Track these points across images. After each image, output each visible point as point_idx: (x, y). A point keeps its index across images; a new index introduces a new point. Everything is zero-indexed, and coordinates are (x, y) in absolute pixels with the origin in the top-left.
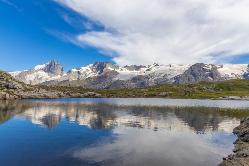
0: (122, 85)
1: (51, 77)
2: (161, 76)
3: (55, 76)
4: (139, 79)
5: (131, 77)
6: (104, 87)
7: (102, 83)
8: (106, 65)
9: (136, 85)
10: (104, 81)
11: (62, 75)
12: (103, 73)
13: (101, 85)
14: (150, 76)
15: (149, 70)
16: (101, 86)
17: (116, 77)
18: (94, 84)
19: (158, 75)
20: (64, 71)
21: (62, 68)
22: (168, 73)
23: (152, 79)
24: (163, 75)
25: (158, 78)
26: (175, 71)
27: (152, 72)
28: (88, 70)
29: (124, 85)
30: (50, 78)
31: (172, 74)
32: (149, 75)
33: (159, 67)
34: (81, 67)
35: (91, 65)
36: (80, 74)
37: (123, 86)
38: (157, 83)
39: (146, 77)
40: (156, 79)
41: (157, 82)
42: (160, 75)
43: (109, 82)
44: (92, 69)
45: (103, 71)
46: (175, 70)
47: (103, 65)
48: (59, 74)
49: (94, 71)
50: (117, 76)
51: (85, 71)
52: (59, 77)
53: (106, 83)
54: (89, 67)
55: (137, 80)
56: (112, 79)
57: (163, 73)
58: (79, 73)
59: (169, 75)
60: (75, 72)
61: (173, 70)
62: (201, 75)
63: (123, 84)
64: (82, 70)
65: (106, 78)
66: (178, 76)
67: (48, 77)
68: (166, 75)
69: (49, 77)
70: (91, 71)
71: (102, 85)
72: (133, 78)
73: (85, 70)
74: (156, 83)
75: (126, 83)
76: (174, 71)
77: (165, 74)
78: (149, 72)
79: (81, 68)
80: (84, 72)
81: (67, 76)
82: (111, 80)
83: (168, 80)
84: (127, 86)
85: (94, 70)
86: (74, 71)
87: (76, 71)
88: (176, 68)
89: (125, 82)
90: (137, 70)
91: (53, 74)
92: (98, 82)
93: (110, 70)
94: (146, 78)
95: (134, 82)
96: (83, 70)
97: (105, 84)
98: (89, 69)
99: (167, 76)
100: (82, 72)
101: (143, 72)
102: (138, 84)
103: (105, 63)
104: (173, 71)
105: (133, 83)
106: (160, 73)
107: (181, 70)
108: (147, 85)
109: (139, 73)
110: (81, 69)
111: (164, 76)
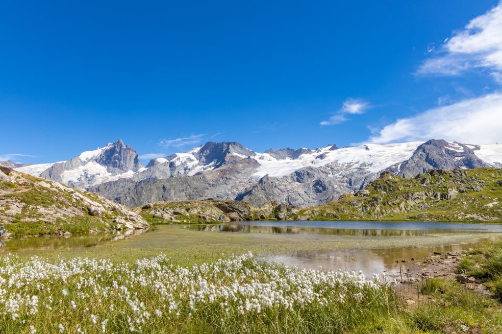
0: (276, 187)
1: (114, 174)
2: (353, 167)
3: (121, 173)
4: (308, 174)
5: (290, 171)
6: (237, 192)
7: (231, 183)
8: (229, 148)
9: (304, 186)
10: (234, 178)
11: (135, 170)
12: (225, 164)
13: (229, 187)
14: (329, 169)
15: (321, 157)
16: (229, 190)
17: (257, 171)
18: (213, 185)
19: (346, 165)
20: (139, 163)
21: (137, 156)
22: (367, 161)
23: (336, 175)
24: (357, 166)
25: (348, 172)
26: (382, 158)
27: (329, 160)
28: (191, 160)
29: (279, 187)
30: (112, 177)
31: (378, 164)
32: (327, 166)
33: (341, 152)
34: (176, 154)
35: (197, 150)
36: (175, 168)
37: (279, 189)
38: (349, 181)
39: (322, 169)
40: (344, 174)
41: (350, 179)
42: (349, 165)
43: (246, 181)
44: (198, 157)
45: (225, 160)
46: (380, 156)
47: (222, 148)
48: (131, 167)
49: (203, 162)
50: (259, 169)
51: (185, 162)
52: (129, 174)
53: (240, 183)
54: (193, 154)
55: (305, 176)
56: (251, 174)
57: (357, 163)
58: (172, 165)
59: (371, 165)
60: (165, 164)
61: (377, 156)
62: (446, 162)
63: (277, 184)
64: (179, 158)
65: (238, 172)
66: (394, 167)
67: (108, 174)
68: (364, 164)
69: (110, 174)
70: (197, 162)
71: (232, 187)
72: (296, 172)
73: (185, 159)
74: (347, 181)
75: (283, 183)
76: (379, 158)
77: (360, 163)
78: (323, 160)
79: (176, 156)
80: (182, 164)
81: (149, 171)
82: (249, 178)
83: (373, 174)
84: (286, 188)
85: (203, 159)
86: (162, 163)
87: (165, 162)
88: (379, 151)
89: (281, 180)
90: (294, 159)
91: (117, 169)
92: (221, 180)
93: (239, 157)
94: (322, 172)
95: (298, 181)
96: (181, 160)
97: (238, 186)
98: (193, 157)
99: (367, 168)
100: (178, 163)
101: (309, 161)
102: (309, 185)
103: (225, 145)
104: (376, 158)
105: (297, 183)
106: (349, 162)
107: (394, 155)
108: (329, 185)
109: (302, 163)
110: (176, 158)
111: (360, 169)
